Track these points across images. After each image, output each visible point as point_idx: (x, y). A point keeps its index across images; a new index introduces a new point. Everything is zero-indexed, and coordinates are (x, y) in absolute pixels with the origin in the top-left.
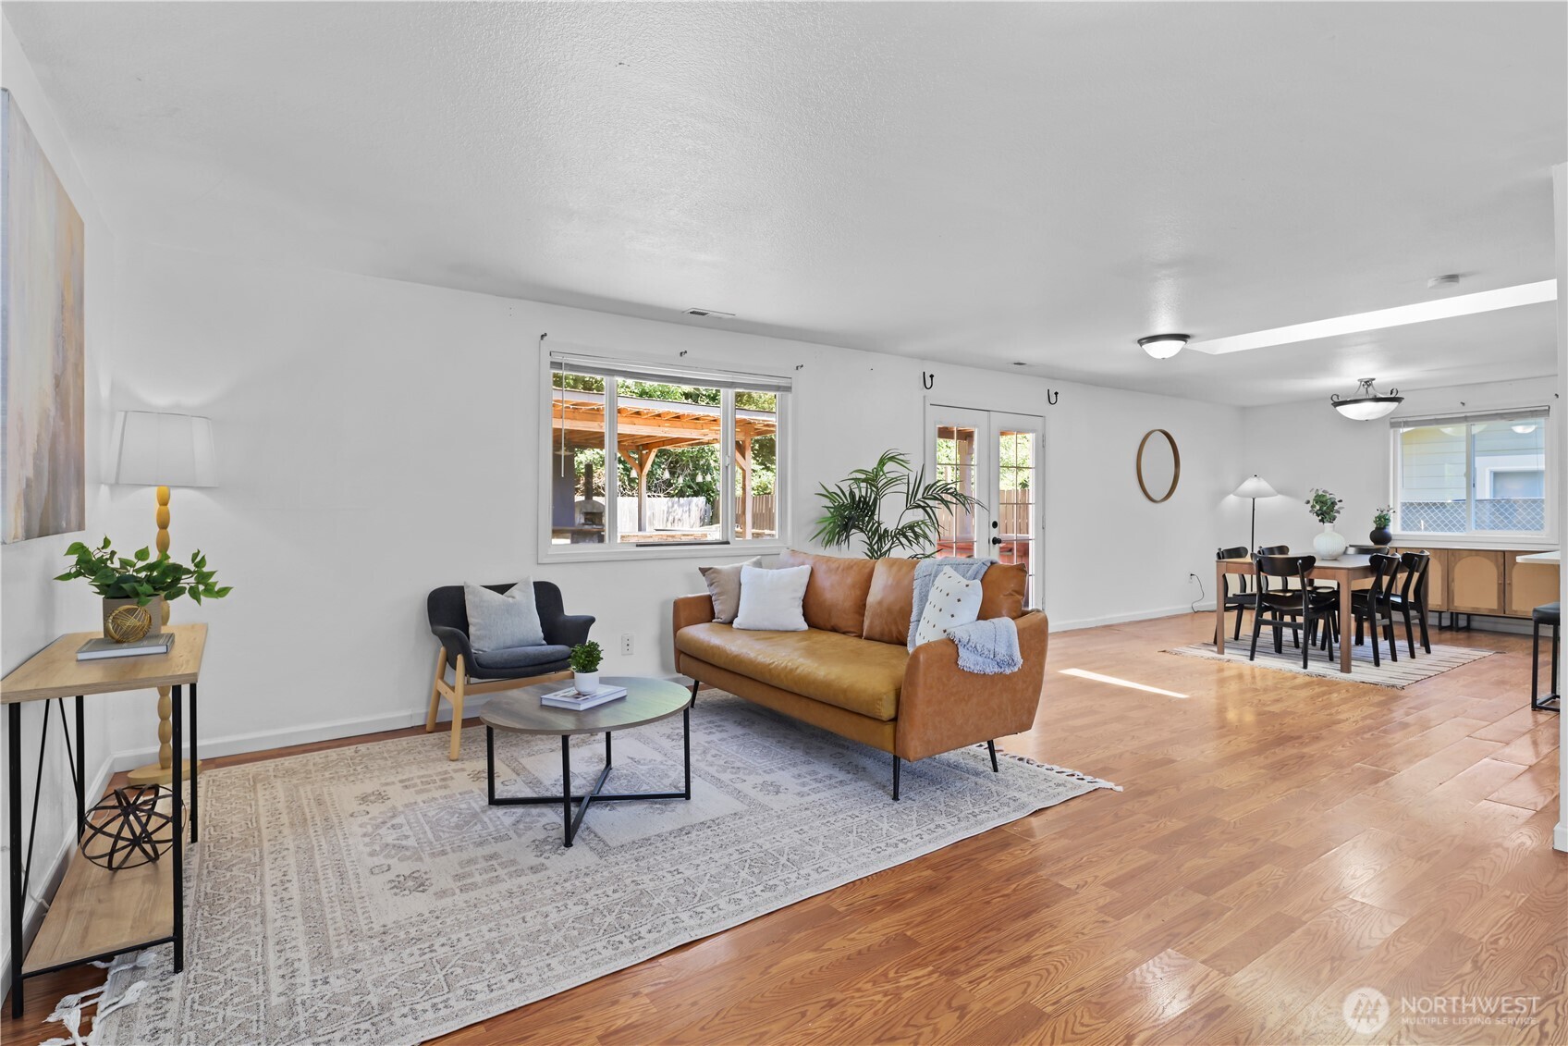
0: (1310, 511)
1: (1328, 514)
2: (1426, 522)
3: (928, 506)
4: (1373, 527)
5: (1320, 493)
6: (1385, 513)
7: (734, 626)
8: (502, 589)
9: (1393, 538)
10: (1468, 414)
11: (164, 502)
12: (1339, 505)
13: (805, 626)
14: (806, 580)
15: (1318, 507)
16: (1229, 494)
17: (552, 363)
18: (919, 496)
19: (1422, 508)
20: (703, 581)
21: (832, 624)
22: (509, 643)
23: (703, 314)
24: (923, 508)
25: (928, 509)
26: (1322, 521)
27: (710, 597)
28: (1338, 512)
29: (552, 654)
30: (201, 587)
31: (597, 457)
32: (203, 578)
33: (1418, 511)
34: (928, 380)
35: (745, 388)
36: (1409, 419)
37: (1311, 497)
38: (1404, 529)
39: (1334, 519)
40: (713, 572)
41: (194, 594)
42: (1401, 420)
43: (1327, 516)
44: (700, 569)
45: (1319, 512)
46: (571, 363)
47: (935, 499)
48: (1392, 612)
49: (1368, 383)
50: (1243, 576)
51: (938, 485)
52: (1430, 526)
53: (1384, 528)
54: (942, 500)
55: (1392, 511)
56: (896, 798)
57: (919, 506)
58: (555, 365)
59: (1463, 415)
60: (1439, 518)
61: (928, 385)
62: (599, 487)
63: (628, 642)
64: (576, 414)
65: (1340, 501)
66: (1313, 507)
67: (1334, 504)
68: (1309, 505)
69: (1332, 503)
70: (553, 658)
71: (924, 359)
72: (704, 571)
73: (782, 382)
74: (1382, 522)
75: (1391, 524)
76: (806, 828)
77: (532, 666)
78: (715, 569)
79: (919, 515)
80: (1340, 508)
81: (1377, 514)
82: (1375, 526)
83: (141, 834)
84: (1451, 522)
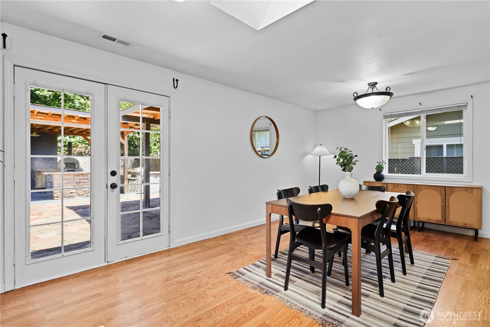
0: (337, 164)
1: (348, 165)
2: (397, 168)
4: (375, 171)
5: (343, 150)
6: (381, 164)
9: (385, 177)
10: (423, 110)
12: (355, 159)
15: (342, 160)
16: (308, 154)
19: (395, 162)
26: (344, 170)
28: (355, 164)
33: (394, 163)
36: (393, 114)
37: (338, 152)
38: (389, 173)
39: (352, 169)
42: (388, 114)
43: (347, 167)
45: (342, 164)
48: (391, 237)
49: (373, 85)
50: (282, 216)
52: (399, 170)
53: (381, 172)
55: (384, 163)
59: (420, 110)
60: (403, 166)
65: (356, 156)
66: (338, 160)
67: (352, 158)
68: (336, 159)
69: (350, 157)
74: (379, 169)
75: (384, 170)
80: (355, 161)
81: (377, 164)
82: (376, 171)
84: (408, 168)
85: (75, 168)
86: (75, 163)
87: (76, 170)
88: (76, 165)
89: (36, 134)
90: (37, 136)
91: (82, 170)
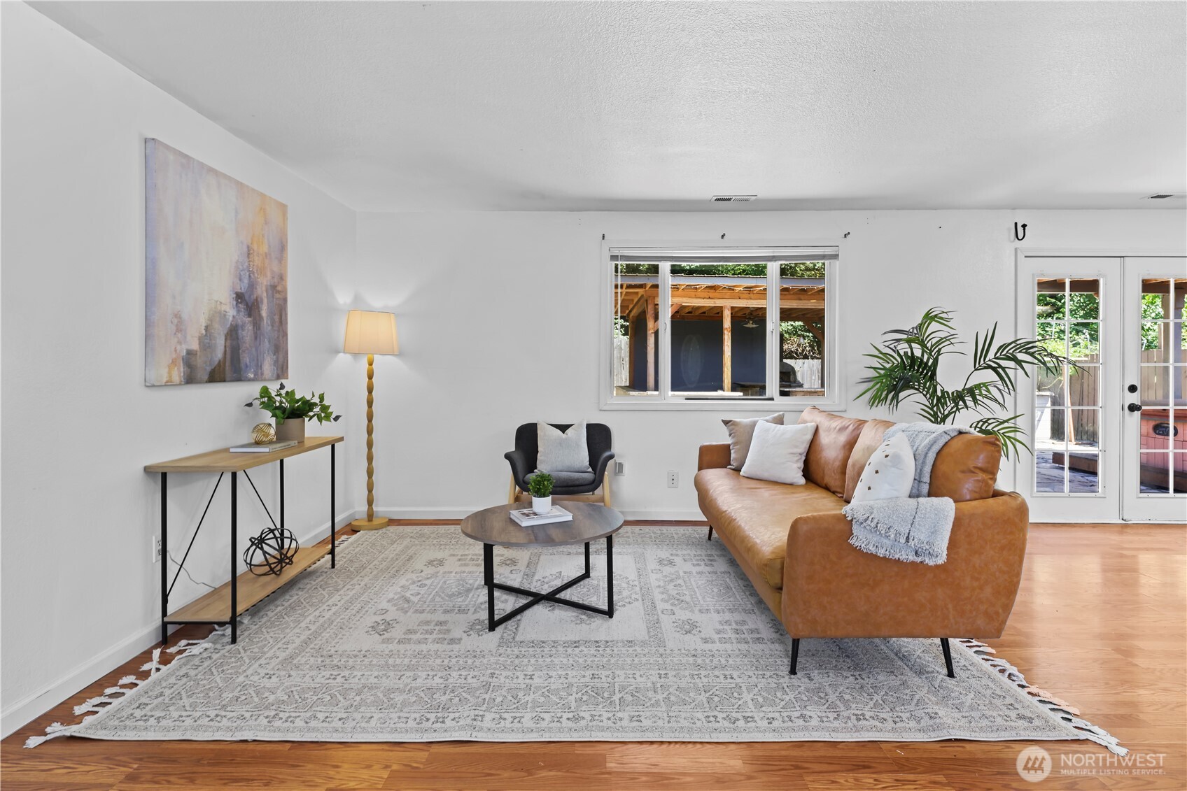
3: (1000, 366)
7: (741, 473)
8: (563, 428)
11: (371, 364)
13: (802, 481)
14: (809, 437)
17: (612, 256)
18: (991, 355)
20: (725, 430)
21: (825, 482)
22: (560, 468)
23: (730, 200)
24: (994, 369)
25: (1000, 370)
27: (729, 446)
29: (578, 479)
30: (323, 415)
31: (790, 328)
32: (325, 408)
34: (1020, 230)
35: (786, 260)
40: (732, 425)
41: (320, 419)
44: (723, 421)
46: (626, 254)
47: (1008, 358)
51: (1018, 342)
54: (1019, 362)
56: (793, 671)
57: (989, 367)
58: (614, 258)
61: (1020, 236)
62: (792, 352)
63: (673, 478)
64: (751, 295)
70: (577, 483)
71: (1014, 209)
72: (726, 423)
73: (828, 251)
76: (735, 675)
77: (565, 487)
78: (735, 422)
79: (989, 376)
83: (281, 557)
85: (789, 381)
86: (790, 373)
87: (792, 385)
88: (791, 377)
89: (752, 324)
90: (754, 326)
91: (801, 386)
